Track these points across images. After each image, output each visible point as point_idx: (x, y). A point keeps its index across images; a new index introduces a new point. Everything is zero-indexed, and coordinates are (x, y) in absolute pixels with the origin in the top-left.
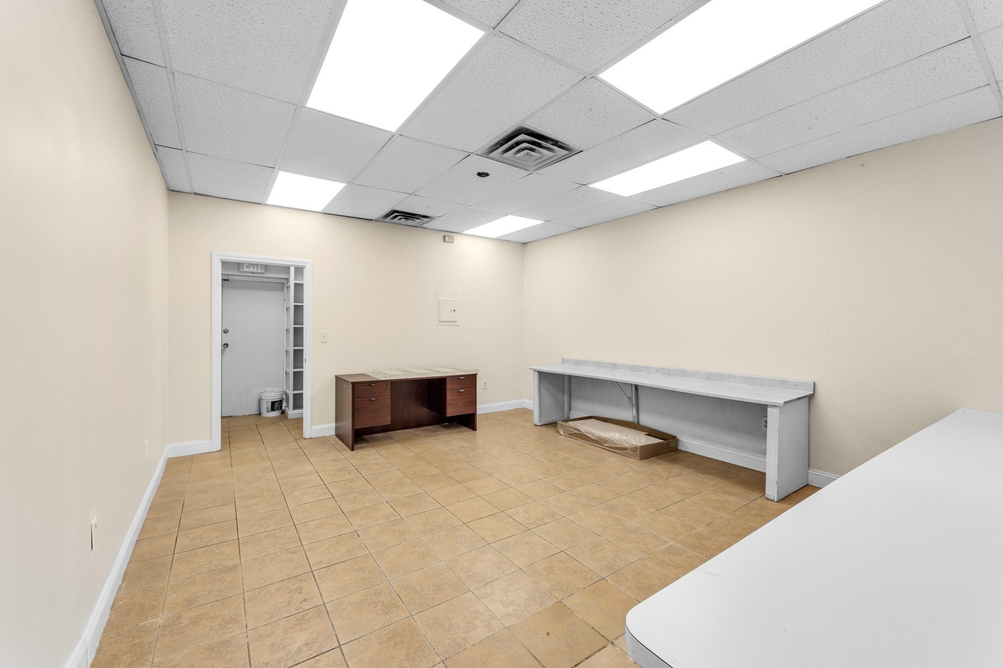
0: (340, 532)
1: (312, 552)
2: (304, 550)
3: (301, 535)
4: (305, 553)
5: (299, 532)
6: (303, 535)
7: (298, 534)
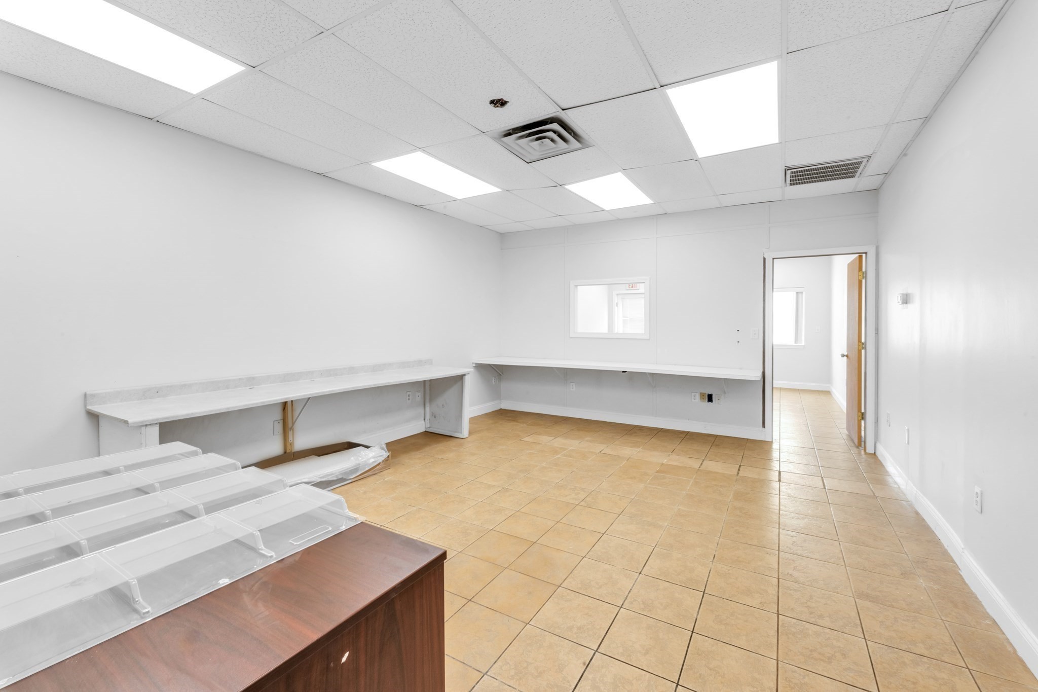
0: (729, 570)
1: (771, 566)
2: (779, 572)
3: (775, 592)
4: (778, 568)
5: (776, 598)
6: (773, 591)
7: (778, 597)
